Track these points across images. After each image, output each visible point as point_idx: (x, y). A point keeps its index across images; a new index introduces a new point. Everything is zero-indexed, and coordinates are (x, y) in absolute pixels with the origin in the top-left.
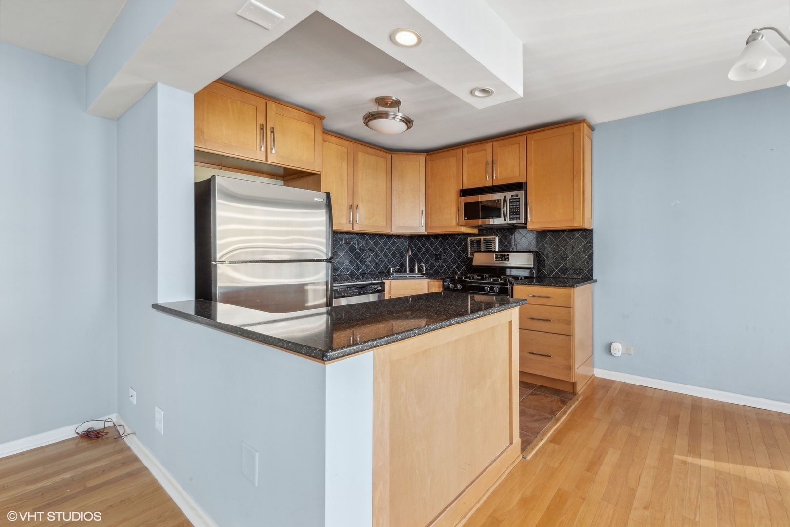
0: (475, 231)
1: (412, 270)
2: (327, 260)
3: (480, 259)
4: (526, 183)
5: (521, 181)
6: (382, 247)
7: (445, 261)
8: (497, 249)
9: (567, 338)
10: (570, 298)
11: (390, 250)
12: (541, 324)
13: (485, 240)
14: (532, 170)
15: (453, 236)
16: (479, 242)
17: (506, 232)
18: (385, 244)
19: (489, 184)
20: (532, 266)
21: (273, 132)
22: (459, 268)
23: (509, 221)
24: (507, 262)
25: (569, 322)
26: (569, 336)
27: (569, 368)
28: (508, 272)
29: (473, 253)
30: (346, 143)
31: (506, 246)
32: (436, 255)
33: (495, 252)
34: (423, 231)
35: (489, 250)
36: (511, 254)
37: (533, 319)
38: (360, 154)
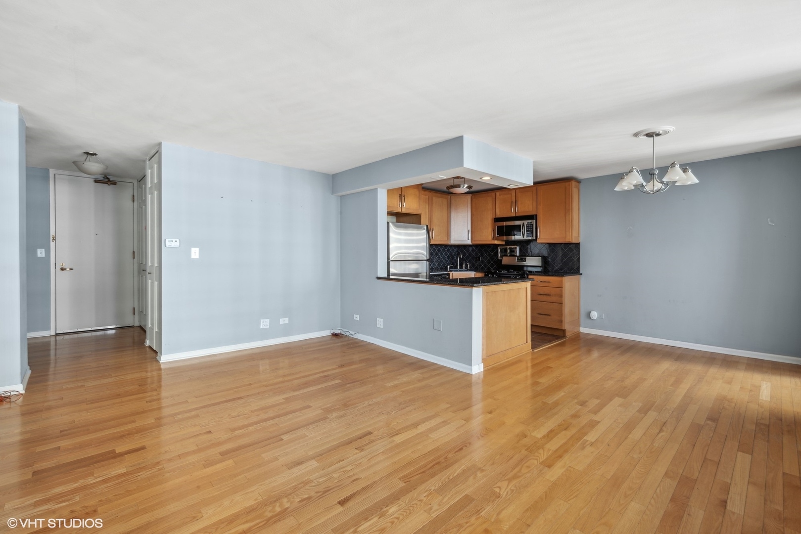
0: (503, 243)
1: (461, 267)
2: (427, 260)
3: (506, 260)
4: (536, 215)
5: (534, 214)
6: (442, 252)
7: (482, 261)
8: (518, 255)
9: (560, 305)
10: (561, 282)
11: (446, 254)
12: (545, 297)
13: (511, 249)
14: (541, 207)
15: (488, 246)
16: (506, 250)
17: (524, 244)
18: (444, 250)
19: (513, 215)
20: (541, 265)
21: (404, 197)
22: (492, 266)
23: (526, 238)
24: (524, 263)
25: (561, 296)
26: (561, 303)
27: (561, 321)
28: (525, 269)
29: (502, 257)
30: (428, 193)
31: (524, 252)
32: (476, 258)
33: (516, 256)
34: (469, 242)
35: (512, 254)
36: (527, 258)
37: (541, 294)
38: (434, 198)
